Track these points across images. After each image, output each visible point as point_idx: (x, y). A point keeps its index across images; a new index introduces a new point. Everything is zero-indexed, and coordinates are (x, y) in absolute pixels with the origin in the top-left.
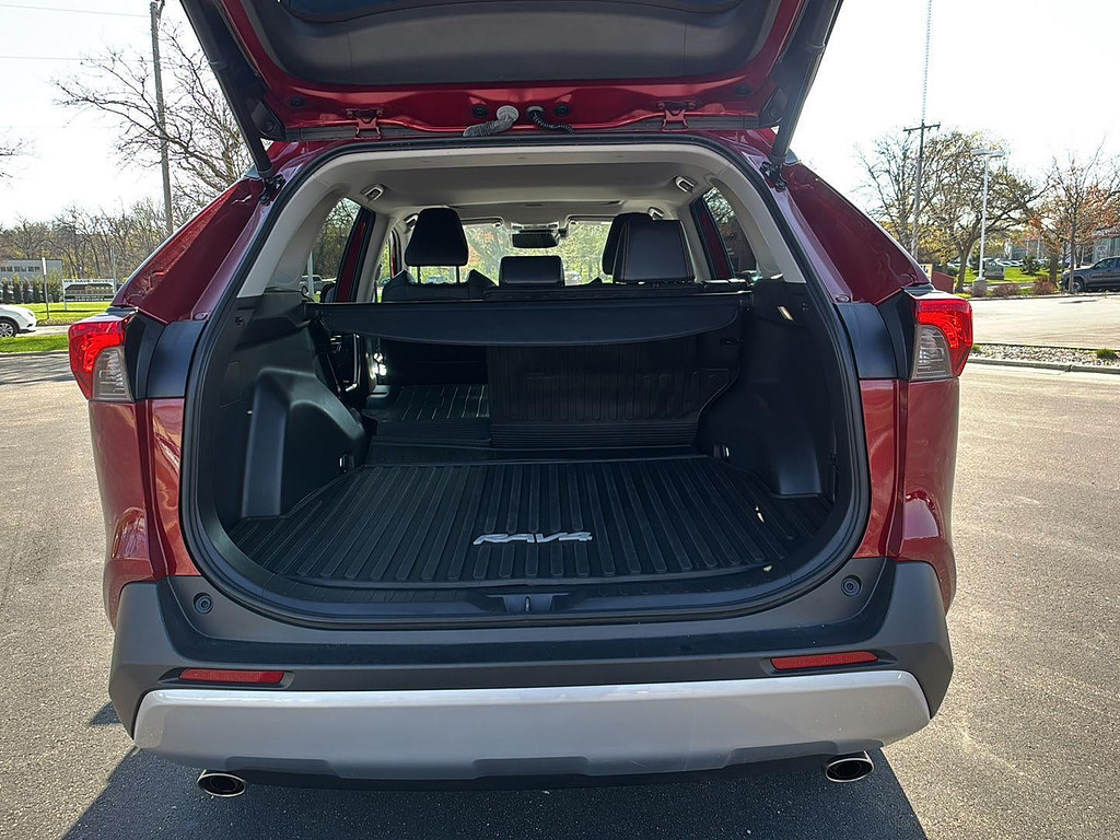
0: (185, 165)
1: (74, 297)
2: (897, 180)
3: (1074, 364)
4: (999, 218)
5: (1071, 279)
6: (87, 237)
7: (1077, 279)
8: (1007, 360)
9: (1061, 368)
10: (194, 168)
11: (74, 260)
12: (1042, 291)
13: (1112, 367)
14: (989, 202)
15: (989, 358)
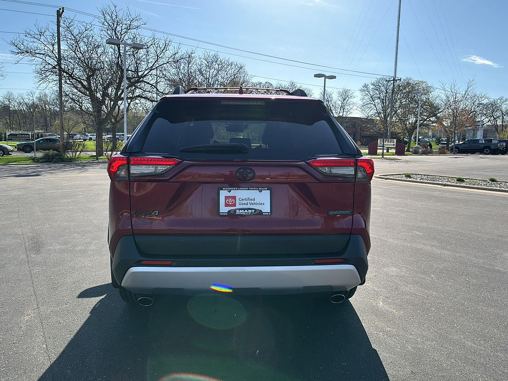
0: (68, 82)
1: (11, 139)
2: (383, 102)
3: (448, 183)
4: (425, 120)
5: (454, 148)
6: (15, 111)
7: (456, 148)
8: (422, 181)
9: (442, 185)
10: (73, 84)
11: (8, 121)
12: (442, 152)
13: (462, 185)
14: (421, 113)
15: (414, 180)
